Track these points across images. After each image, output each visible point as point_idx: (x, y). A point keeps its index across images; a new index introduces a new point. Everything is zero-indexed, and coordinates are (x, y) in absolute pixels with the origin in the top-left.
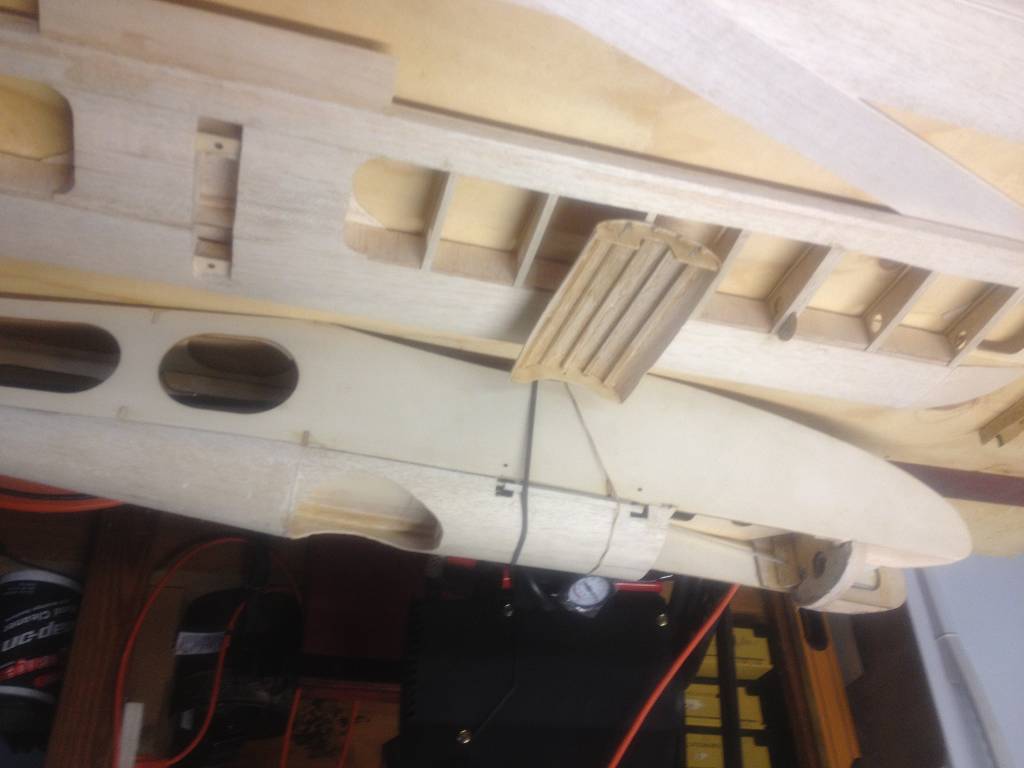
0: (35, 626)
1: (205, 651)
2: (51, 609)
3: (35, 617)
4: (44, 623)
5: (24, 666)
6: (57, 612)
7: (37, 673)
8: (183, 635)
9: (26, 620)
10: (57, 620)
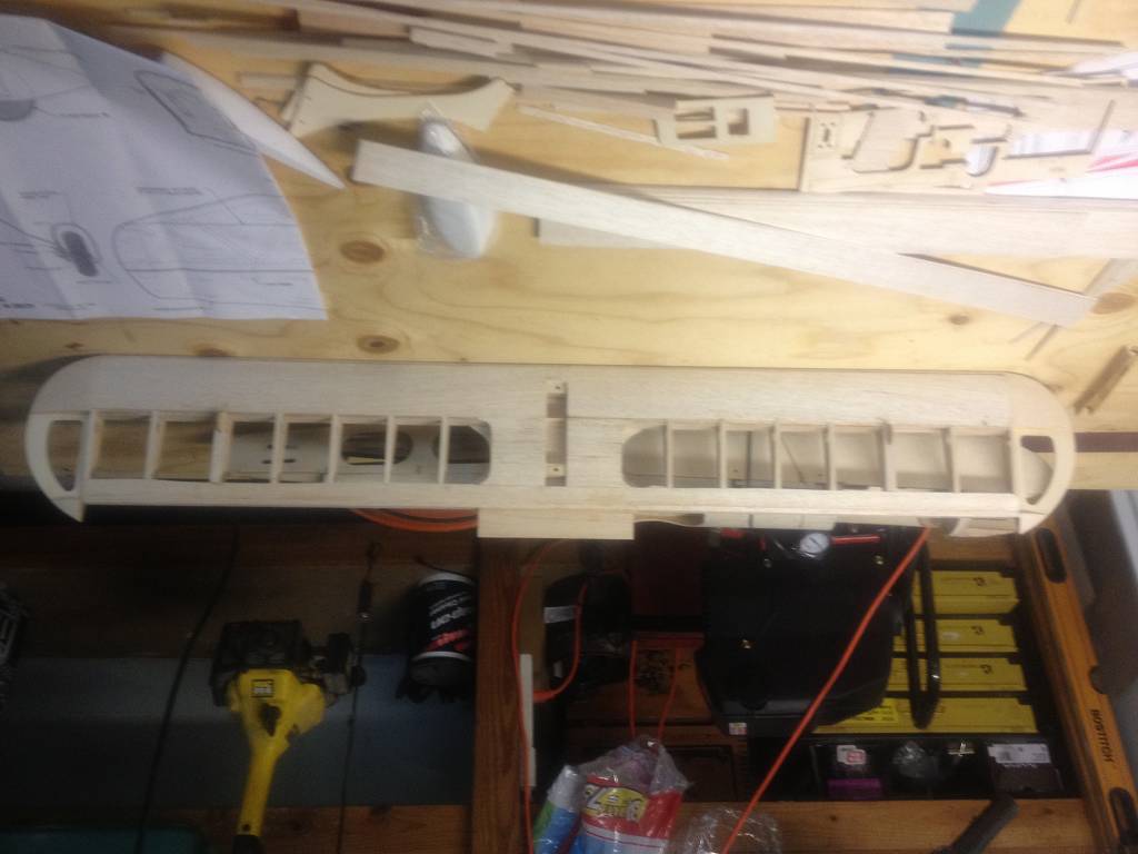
0: (449, 610)
1: (564, 619)
2: (457, 598)
3: (449, 604)
4: (454, 608)
5: (448, 637)
6: (461, 599)
7: (457, 641)
8: (547, 609)
9: (443, 607)
10: (461, 605)
